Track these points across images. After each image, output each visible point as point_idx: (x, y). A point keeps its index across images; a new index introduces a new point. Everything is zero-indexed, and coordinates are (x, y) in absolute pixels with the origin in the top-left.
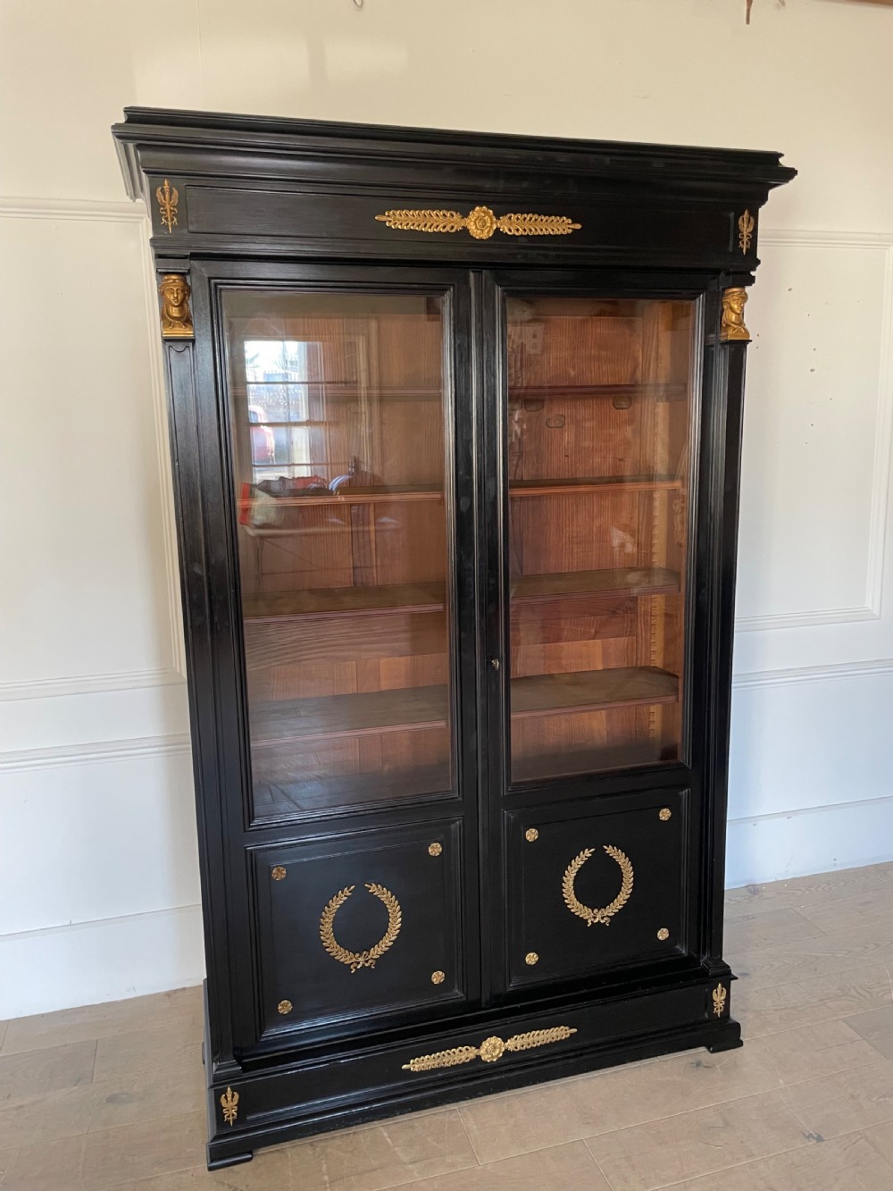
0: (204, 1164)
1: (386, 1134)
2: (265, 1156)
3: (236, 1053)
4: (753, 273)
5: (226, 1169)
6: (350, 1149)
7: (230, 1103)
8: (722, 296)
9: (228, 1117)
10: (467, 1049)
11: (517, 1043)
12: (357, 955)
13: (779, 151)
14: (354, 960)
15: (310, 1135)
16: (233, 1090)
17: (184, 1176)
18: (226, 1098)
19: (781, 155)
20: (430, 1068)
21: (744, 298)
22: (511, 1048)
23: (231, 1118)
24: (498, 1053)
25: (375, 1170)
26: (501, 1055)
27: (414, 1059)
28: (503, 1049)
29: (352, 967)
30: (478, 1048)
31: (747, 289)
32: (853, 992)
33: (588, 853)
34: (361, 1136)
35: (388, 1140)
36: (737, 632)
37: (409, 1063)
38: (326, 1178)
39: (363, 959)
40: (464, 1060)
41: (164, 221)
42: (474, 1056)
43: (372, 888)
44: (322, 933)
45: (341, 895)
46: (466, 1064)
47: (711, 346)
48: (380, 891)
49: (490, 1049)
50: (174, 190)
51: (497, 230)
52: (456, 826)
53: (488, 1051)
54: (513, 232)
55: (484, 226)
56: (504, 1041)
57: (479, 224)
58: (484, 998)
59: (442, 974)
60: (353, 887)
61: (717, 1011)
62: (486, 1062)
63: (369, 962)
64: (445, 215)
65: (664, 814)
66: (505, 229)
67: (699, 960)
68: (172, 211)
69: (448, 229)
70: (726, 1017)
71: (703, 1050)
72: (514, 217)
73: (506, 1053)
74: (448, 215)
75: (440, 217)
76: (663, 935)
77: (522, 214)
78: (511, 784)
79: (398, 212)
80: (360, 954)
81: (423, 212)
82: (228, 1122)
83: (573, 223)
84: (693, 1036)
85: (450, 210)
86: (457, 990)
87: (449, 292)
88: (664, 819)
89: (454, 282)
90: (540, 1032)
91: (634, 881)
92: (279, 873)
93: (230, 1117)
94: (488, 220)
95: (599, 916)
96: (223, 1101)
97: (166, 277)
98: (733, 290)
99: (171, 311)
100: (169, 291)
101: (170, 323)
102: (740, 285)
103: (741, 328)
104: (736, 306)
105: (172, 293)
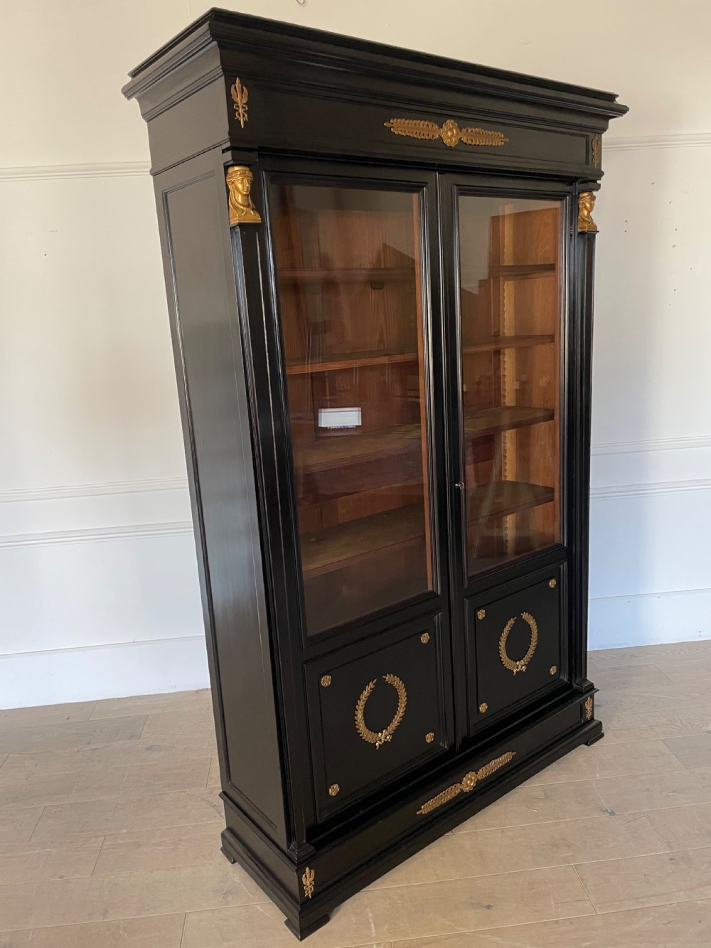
4: (598, 182)
7: (309, 880)
8: (578, 198)
10: (455, 787)
11: (483, 773)
12: (380, 734)
13: (616, 93)
14: (377, 739)
16: (310, 869)
18: (306, 876)
19: (618, 96)
20: (434, 808)
21: (593, 198)
22: (480, 778)
26: (475, 784)
27: (423, 805)
28: (476, 780)
29: (377, 745)
30: (461, 783)
32: (679, 723)
33: (512, 621)
39: (384, 736)
40: (453, 795)
41: (237, 116)
42: (459, 791)
43: (389, 678)
44: (356, 723)
45: (368, 688)
46: (455, 798)
47: (571, 235)
48: (393, 680)
49: (469, 782)
50: (244, 88)
51: (460, 139)
52: (438, 617)
53: (467, 784)
54: (469, 142)
55: (452, 136)
56: (477, 773)
57: (449, 134)
58: (458, 744)
59: (432, 734)
60: (375, 680)
61: (588, 716)
62: (467, 793)
63: (388, 737)
64: (428, 125)
65: (552, 583)
66: (464, 139)
67: (572, 685)
68: (243, 107)
69: (430, 137)
70: (592, 719)
71: (583, 746)
72: (470, 130)
73: (478, 782)
74: (430, 125)
75: (425, 126)
76: (553, 671)
77: (475, 128)
78: (469, 578)
79: (399, 120)
80: (382, 733)
81: (415, 122)
82: (308, 896)
83: (504, 138)
84: (578, 738)
85: (430, 122)
86: (441, 744)
87: (425, 189)
88: (553, 586)
89: (428, 182)
90: (496, 760)
91: (538, 636)
92: (326, 681)
93: (309, 892)
94: (455, 131)
95: (520, 666)
96: (304, 880)
97: (236, 168)
98: (586, 194)
99: (240, 199)
100: (240, 181)
101: (243, 211)
102: (590, 191)
103: (590, 222)
104: (588, 205)
105: (242, 183)
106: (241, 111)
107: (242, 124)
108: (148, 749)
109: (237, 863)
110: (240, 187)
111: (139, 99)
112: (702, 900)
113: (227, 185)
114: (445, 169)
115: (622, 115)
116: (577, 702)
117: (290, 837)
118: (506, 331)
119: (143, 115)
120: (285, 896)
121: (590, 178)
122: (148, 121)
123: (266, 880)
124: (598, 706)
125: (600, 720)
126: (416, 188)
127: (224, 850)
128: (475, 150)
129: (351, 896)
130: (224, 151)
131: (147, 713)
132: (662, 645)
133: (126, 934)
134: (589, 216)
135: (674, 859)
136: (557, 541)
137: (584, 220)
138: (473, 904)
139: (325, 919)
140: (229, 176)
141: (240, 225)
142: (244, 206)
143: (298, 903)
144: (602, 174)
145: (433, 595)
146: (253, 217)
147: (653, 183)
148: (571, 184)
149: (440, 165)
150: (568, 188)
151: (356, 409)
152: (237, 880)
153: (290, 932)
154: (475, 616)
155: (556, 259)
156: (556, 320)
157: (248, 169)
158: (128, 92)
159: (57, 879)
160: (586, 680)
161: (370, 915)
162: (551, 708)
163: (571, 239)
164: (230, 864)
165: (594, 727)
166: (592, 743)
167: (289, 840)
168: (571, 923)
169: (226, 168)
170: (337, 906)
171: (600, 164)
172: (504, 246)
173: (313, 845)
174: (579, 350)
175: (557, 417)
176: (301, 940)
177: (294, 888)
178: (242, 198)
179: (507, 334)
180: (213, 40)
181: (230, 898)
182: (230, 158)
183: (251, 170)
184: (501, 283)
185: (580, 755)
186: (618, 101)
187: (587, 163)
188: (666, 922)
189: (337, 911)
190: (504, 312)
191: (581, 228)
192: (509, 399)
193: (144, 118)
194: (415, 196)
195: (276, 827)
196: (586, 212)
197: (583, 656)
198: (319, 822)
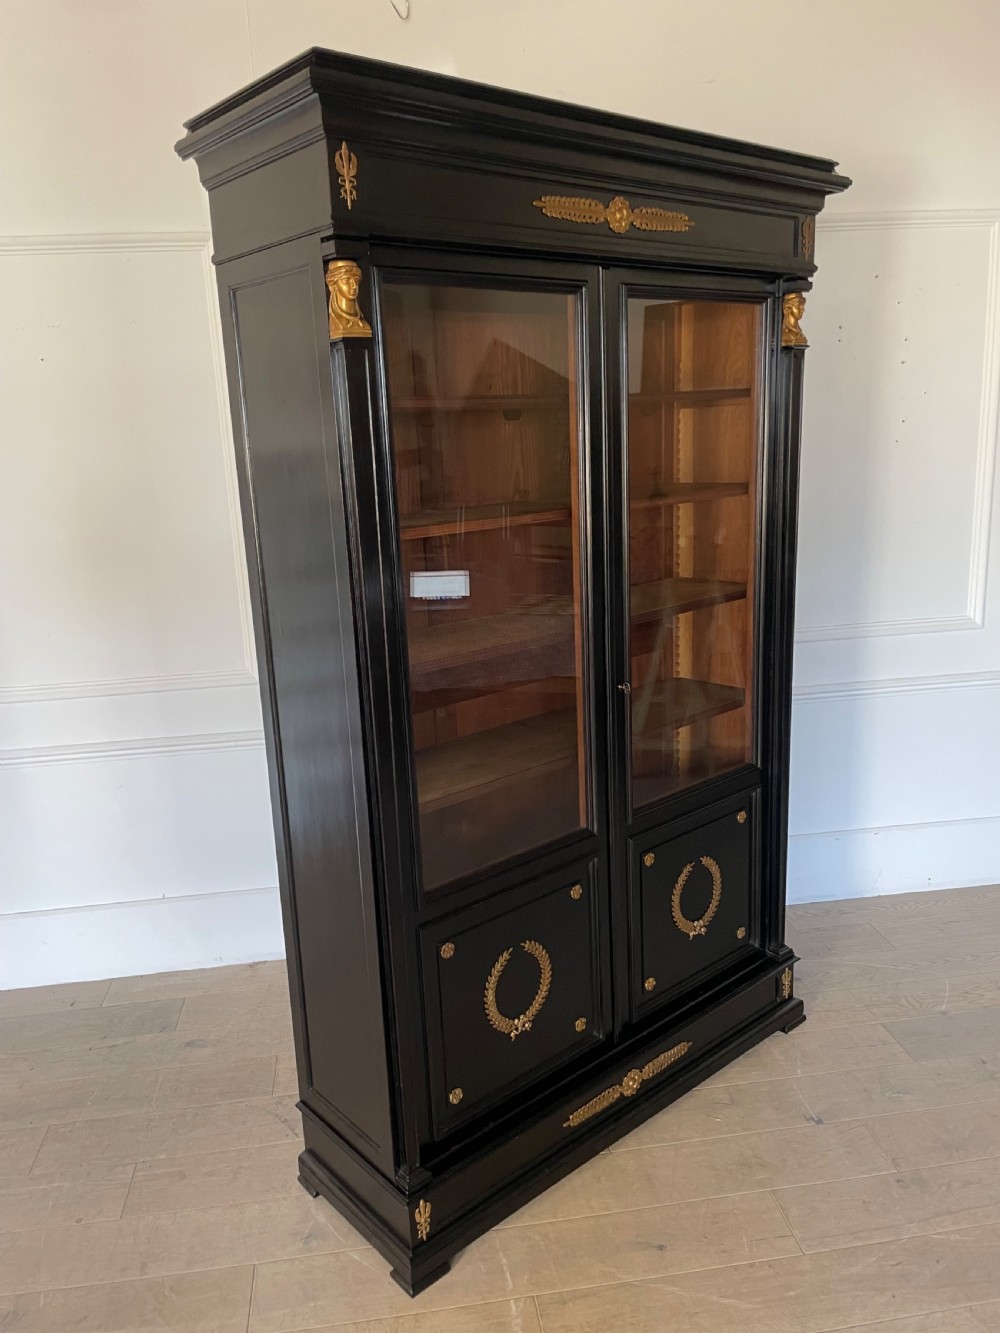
4: (810, 279)
7: (424, 1217)
8: (783, 301)
10: (612, 1090)
11: (650, 1070)
12: (516, 1021)
13: (835, 160)
14: (513, 1027)
16: (426, 1201)
18: (420, 1211)
19: (837, 164)
20: (586, 1118)
21: (803, 301)
22: (646, 1077)
24: (636, 1085)
26: (639, 1086)
27: (572, 1114)
28: (640, 1080)
29: (512, 1035)
30: (621, 1085)
31: (804, 294)
32: (903, 1002)
33: (689, 868)
36: (797, 643)
37: (569, 1119)
39: (523, 1023)
40: (611, 1100)
41: (343, 194)
42: (617, 1096)
43: (527, 946)
44: (486, 1006)
45: (502, 960)
46: (612, 1106)
47: (772, 351)
48: (533, 947)
49: (631, 1083)
50: (352, 154)
51: (632, 223)
52: (594, 862)
53: (628, 1085)
54: (644, 227)
55: (621, 218)
56: (641, 1071)
57: (618, 216)
58: (617, 1032)
59: (584, 1020)
60: (511, 949)
61: (786, 994)
62: (628, 1097)
63: (527, 1025)
64: (590, 205)
65: (741, 817)
66: (637, 223)
67: (764, 951)
68: (351, 181)
69: (594, 220)
70: (791, 997)
71: (779, 1033)
72: (644, 211)
73: (643, 1083)
74: (593, 204)
75: (587, 206)
76: (741, 933)
77: (651, 208)
78: (634, 811)
79: (553, 198)
80: (519, 1019)
81: (573, 200)
82: (422, 1237)
83: (689, 220)
84: (771, 1023)
85: (594, 199)
86: (595, 1033)
87: (584, 290)
88: (742, 821)
89: (587, 279)
90: (666, 1054)
91: (722, 888)
92: (447, 951)
93: (423, 1232)
94: (625, 212)
95: (697, 928)
96: (417, 1216)
97: (340, 264)
98: (793, 296)
99: (344, 304)
100: (344, 280)
101: (348, 321)
102: (798, 291)
103: (799, 334)
104: (795, 310)
105: (348, 283)
106: (348, 186)
107: (349, 204)
108: (188, 1044)
109: (320, 1197)
110: (345, 288)
111: (198, 161)
112: (940, 1233)
113: (327, 286)
114: (609, 262)
115: (842, 191)
116: (770, 975)
117: (398, 1160)
118: (681, 476)
119: (204, 182)
120: (391, 1239)
121: (800, 274)
122: (210, 190)
123: (363, 1217)
124: (798, 979)
125: (802, 998)
126: (574, 287)
127: (303, 1179)
128: (649, 237)
129: (477, 1237)
130: (323, 240)
131: (183, 997)
132: (879, 897)
133: (173, 1295)
134: (796, 325)
135: (902, 1181)
136: (748, 760)
137: (790, 330)
138: (640, 1243)
139: (444, 1268)
140: (329, 274)
141: (345, 340)
142: (350, 315)
143: (408, 1247)
144: (815, 268)
145: (587, 834)
146: (361, 329)
147: (877, 277)
148: (773, 282)
149: (604, 258)
150: (769, 288)
151: (462, 572)
152: (321, 1218)
153: (398, 1286)
154: (642, 862)
155: (751, 381)
156: (751, 464)
157: (355, 264)
158: (183, 150)
159: (74, 1224)
160: (783, 946)
161: (504, 1261)
162: (738, 983)
163: (772, 356)
164: (311, 1198)
165: (792, 1009)
166: (791, 1029)
167: (397, 1164)
168: (770, 1266)
169: (326, 263)
170: (460, 1249)
171: (812, 255)
172: (680, 360)
173: (428, 1169)
174: (781, 505)
175: (750, 593)
176: (413, 1296)
177: (404, 1229)
178: (347, 304)
179: (682, 481)
180: (314, 92)
181: (314, 1243)
182: (333, 251)
183: (359, 266)
184: (675, 411)
185: (776, 1046)
186: (839, 171)
187: (796, 253)
188: (894, 1263)
189: (461, 1256)
190: (679, 450)
191: (786, 341)
192: (684, 568)
193: (204, 185)
194: (570, 298)
195: (378, 1146)
196: (792, 320)
197: (780, 914)
198: (436, 1139)
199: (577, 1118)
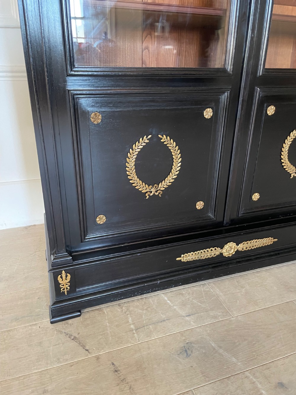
0: (47, 319)
1: (166, 298)
2: (89, 313)
3: (68, 249)
5: (63, 322)
6: (145, 308)
7: (65, 281)
9: (64, 289)
10: (215, 249)
11: (243, 246)
12: (151, 187)
14: (148, 190)
15: (119, 300)
17: (34, 327)
18: (61, 277)
20: (193, 260)
22: (240, 249)
23: (66, 290)
24: (232, 252)
25: (164, 321)
26: (234, 253)
27: (184, 254)
28: (236, 250)
29: (147, 195)
30: (222, 248)
34: (150, 300)
35: (168, 302)
37: (181, 257)
38: (132, 326)
39: (154, 190)
40: (213, 255)
42: (219, 253)
45: (142, 141)
46: (213, 258)
48: (168, 141)
53: (227, 250)
56: (237, 245)
59: (203, 203)
62: (226, 257)
63: (158, 192)
73: (237, 253)
80: (153, 186)
86: (209, 214)
154: (265, 110)
199: (187, 257)
